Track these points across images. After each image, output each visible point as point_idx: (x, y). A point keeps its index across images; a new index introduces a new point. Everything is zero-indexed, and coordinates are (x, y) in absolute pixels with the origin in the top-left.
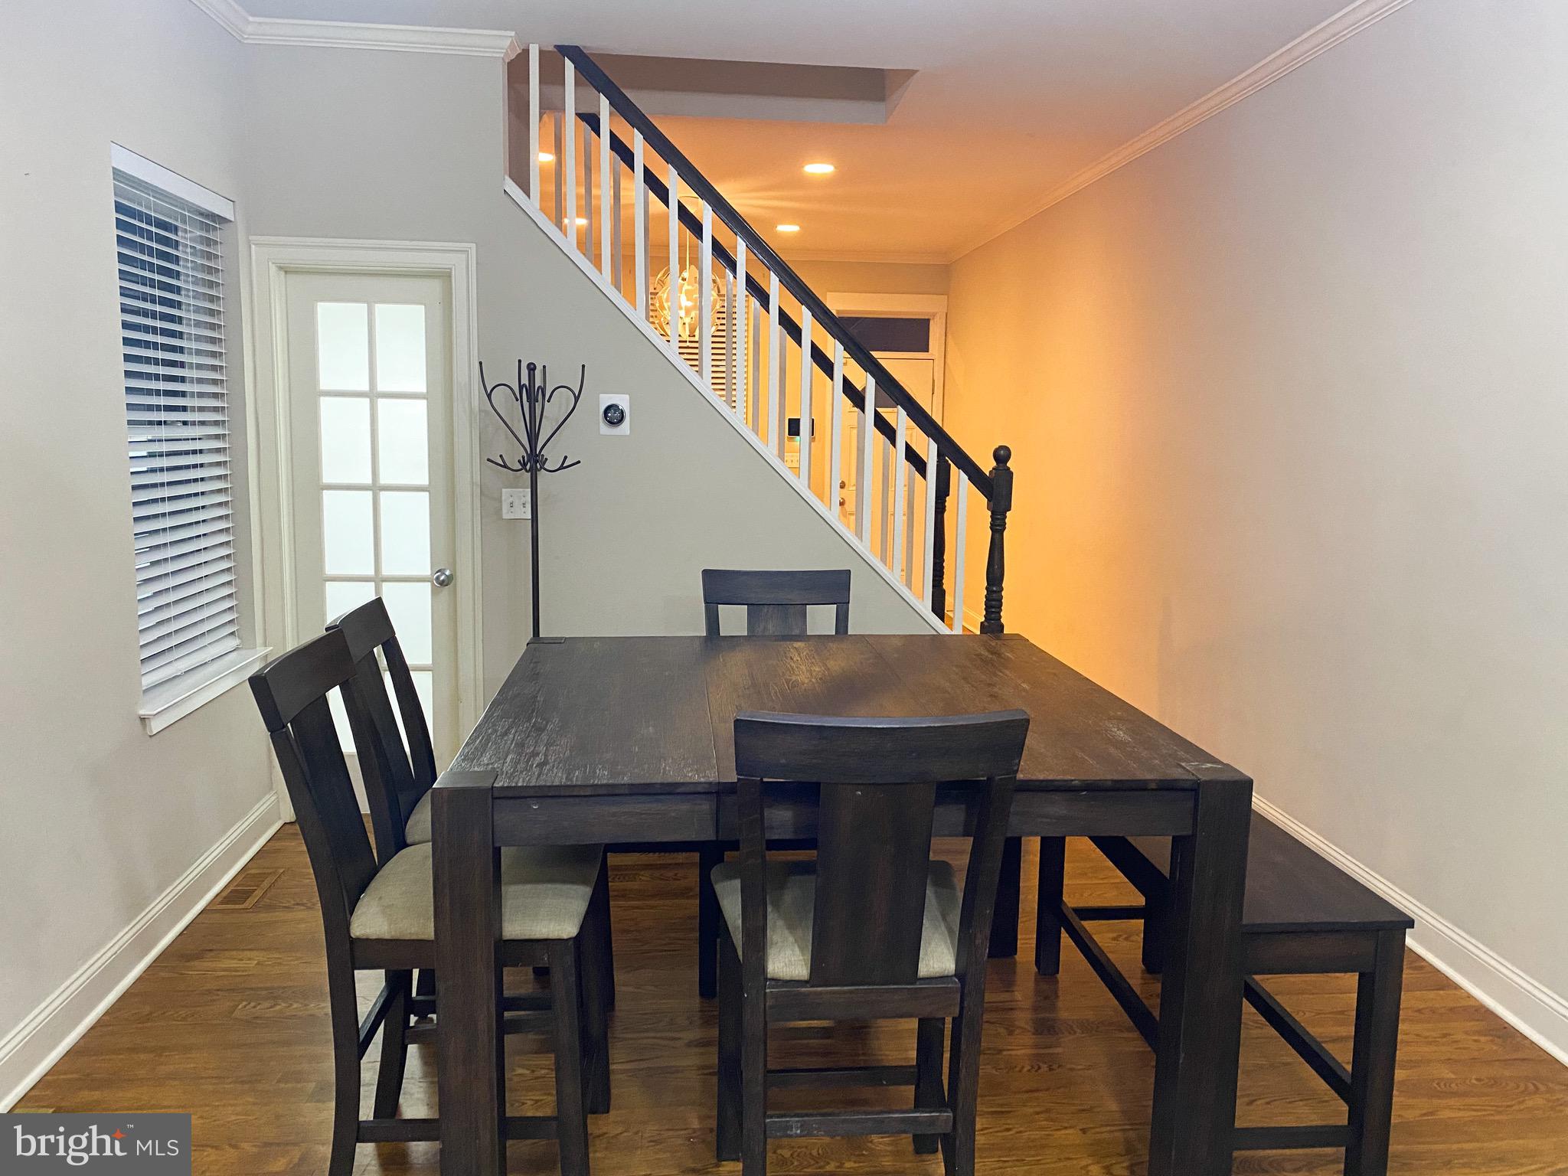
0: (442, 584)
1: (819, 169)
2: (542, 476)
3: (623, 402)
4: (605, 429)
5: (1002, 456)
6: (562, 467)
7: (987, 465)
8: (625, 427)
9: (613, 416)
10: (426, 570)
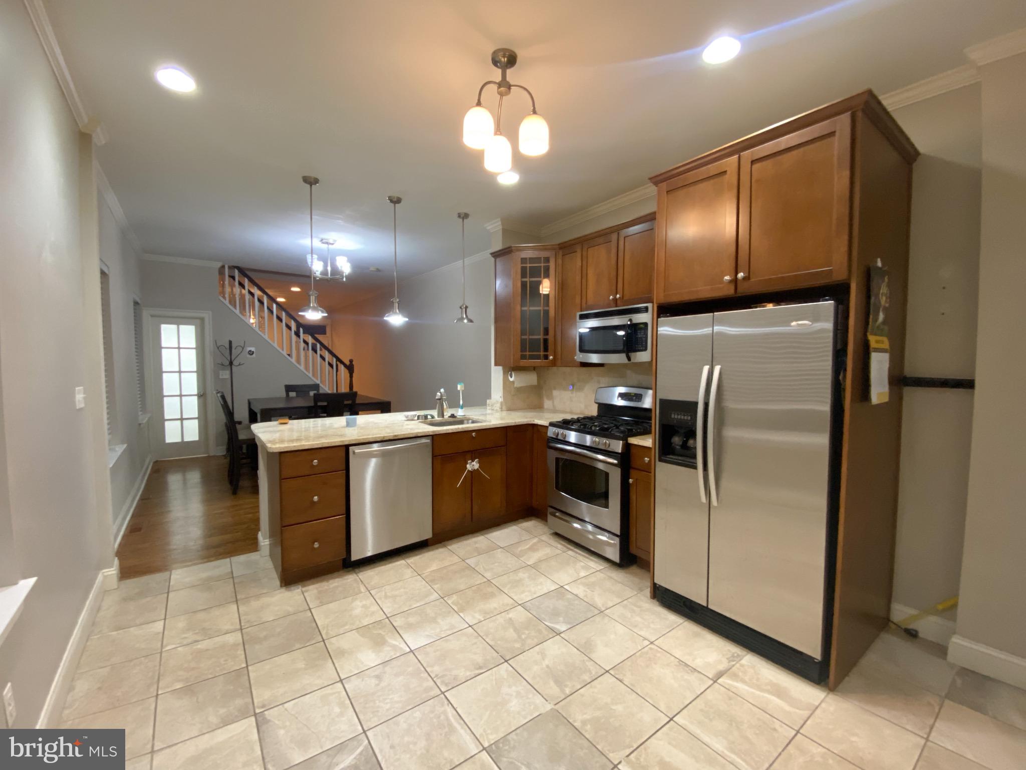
0: (201, 396)
1: (296, 289)
2: (234, 368)
3: (253, 349)
4: (249, 356)
5: (351, 361)
6: (239, 365)
7: (348, 363)
8: (254, 355)
9: (251, 353)
10: (196, 392)
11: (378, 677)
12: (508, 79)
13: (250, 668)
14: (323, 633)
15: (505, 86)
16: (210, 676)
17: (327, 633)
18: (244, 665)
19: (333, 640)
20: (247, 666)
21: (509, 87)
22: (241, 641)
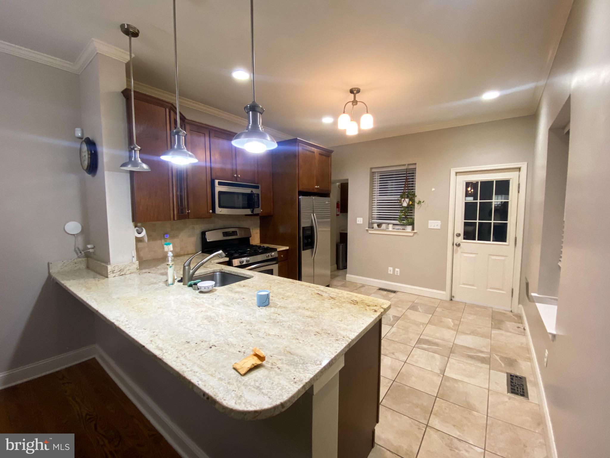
11: (393, 354)
12: (356, 99)
13: (436, 395)
14: (390, 385)
15: (355, 102)
16: (457, 406)
17: (389, 383)
18: (437, 399)
19: (390, 378)
20: (436, 397)
21: (357, 102)
22: (432, 415)
